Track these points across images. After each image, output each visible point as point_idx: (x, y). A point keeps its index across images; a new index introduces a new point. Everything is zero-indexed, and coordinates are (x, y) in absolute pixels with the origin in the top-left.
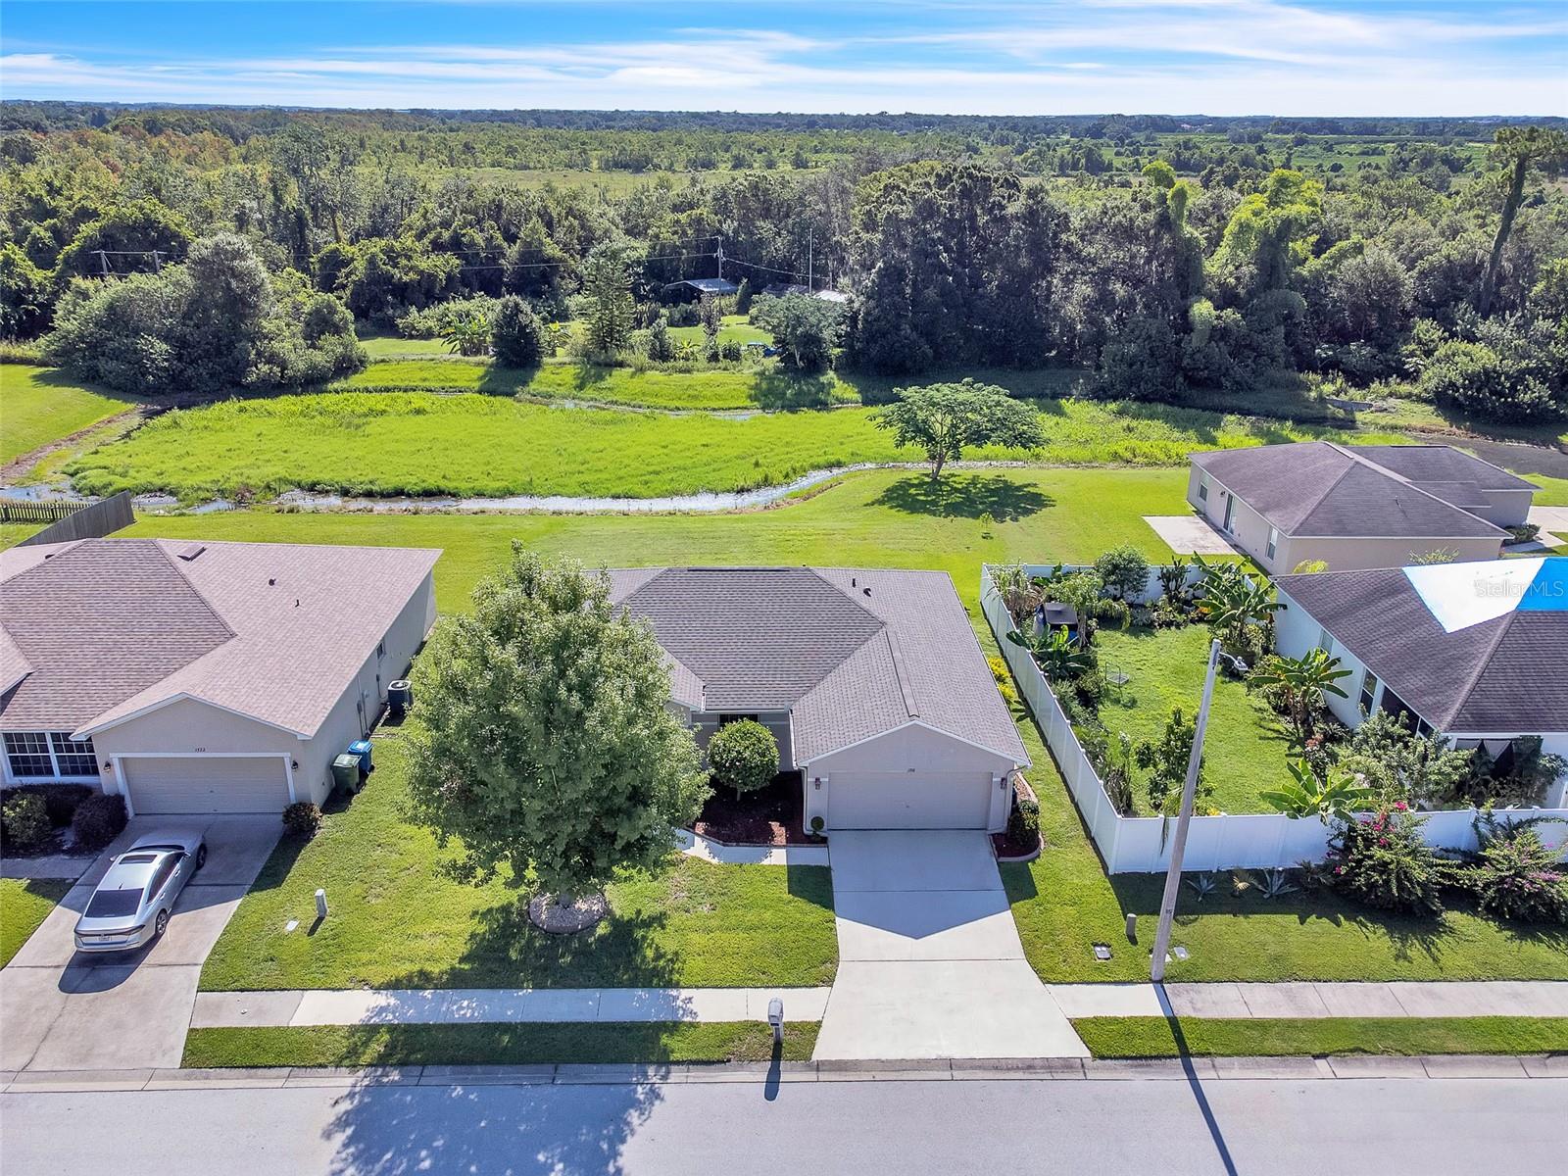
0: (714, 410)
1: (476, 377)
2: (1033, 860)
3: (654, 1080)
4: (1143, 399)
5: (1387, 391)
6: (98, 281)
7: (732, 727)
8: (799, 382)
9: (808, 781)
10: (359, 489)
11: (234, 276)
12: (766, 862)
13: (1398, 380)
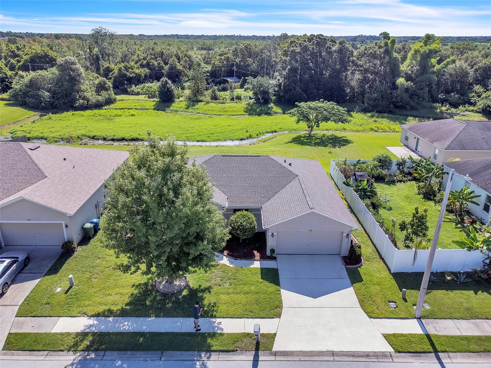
0: (232, 115)
1: (152, 105)
2: (360, 267)
3: (204, 359)
4: (379, 112)
5: (465, 109)
6: (27, 73)
7: (238, 213)
8: (261, 107)
9: (269, 234)
10: (110, 138)
11: (72, 71)
12: (252, 266)
13: (469, 105)
